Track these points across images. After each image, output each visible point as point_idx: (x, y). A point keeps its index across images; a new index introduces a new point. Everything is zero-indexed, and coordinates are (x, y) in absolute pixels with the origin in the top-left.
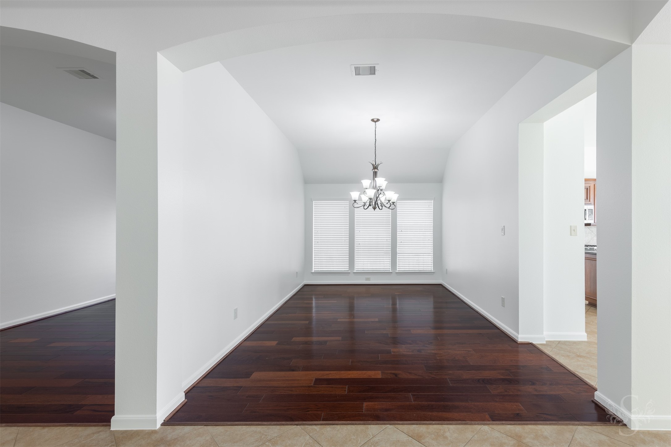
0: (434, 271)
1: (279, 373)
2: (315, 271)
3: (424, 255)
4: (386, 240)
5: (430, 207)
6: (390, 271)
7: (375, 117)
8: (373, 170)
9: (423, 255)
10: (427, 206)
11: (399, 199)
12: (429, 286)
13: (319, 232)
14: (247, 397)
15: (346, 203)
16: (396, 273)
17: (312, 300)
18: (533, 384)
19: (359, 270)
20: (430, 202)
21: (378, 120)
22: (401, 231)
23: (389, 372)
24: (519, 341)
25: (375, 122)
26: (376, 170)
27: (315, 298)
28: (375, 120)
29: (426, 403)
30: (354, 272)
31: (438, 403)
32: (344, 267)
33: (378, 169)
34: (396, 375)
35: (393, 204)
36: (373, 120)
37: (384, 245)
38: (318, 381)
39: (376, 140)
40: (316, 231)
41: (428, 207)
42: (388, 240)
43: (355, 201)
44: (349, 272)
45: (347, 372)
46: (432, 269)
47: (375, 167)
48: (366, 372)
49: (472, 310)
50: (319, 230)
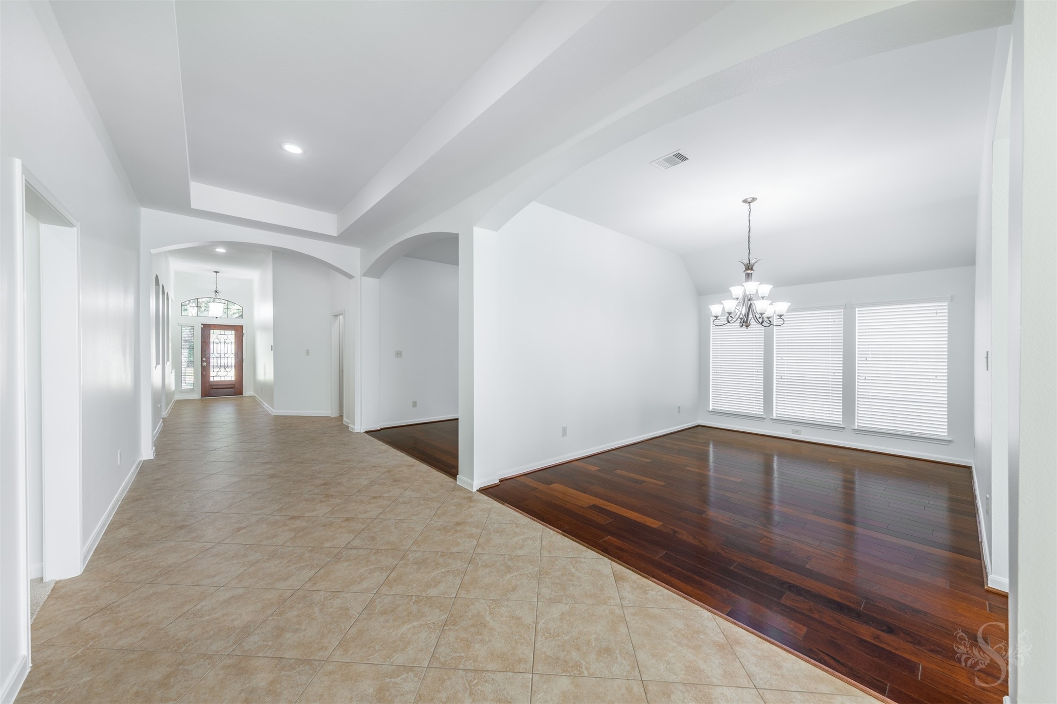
0: (949, 439)
1: (573, 490)
2: (713, 409)
3: (924, 405)
4: (833, 374)
5: (940, 315)
6: (842, 426)
7: (749, 196)
8: (746, 272)
10: (934, 313)
12: (934, 464)
13: (718, 358)
16: (853, 429)
17: (709, 447)
19: (782, 416)
20: (941, 306)
21: (754, 199)
22: (865, 359)
23: (671, 527)
25: (749, 203)
26: (749, 271)
27: (714, 445)
28: (750, 200)
30: (772, 418)
32: (756, 409)
33: (753, 270)
35: (780, 318)
36: (745, 201)
37: (829, 381)
38: (594, 507)
39: (750, 228)
40: (715, 357)
42: (836, 374)
43: (716, 317)
44: (764, 417)
46: (946, 434)
47: (749, 267)
50: (719, 356)
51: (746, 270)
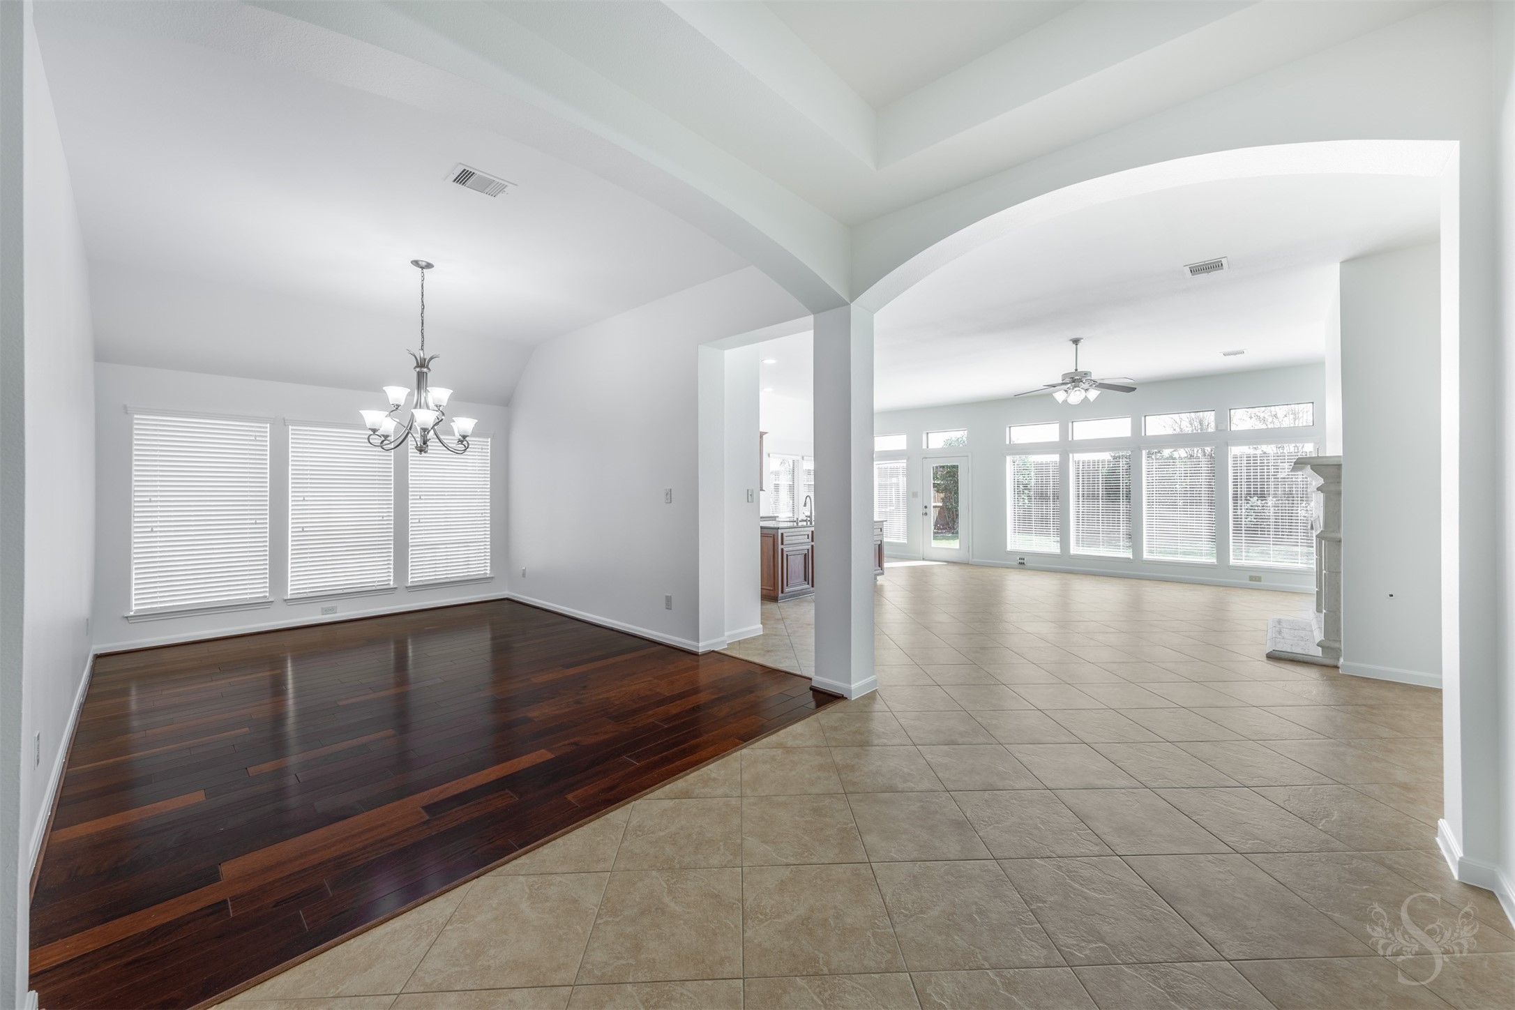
0: (492, 576)
2: (139, 610)
3: (448, 546)
4: (381, 518)
5: (483, 451)
6: (392, 586)
7: (424, 258)
9: (447, 548)
10: (479, 448)
11: (474, 434)
13: (155, 501)
14: (275, 906)
15: (258, 427)
16: (407, 587)
18: (751, 692)
19: (301, 591)
20: (484, 442)
21: (429, 266)
22: (418, 497)
23: (560, 745)
24: (700, 651)
25: (422, 268)
26: (424, 370)
28: (424, 264)
29: (656, 758)
30: (285, 598)
31: (671, 751)
32: (258, 588)
33: (427, 367)
34: (575, 744)
36: (416, 263)
37: (375, 529)
38: (434, 808)
39: (423, 305)
40: (145, 499)
41: (480, 450)
42: (385, 518)
44: (270, 600)
45: (480, 773)
46: (488, 572)
47: (422, 364)
48: (519, 759)
49: (598, 629)
50: (155, 496)
51: (417, 366)
